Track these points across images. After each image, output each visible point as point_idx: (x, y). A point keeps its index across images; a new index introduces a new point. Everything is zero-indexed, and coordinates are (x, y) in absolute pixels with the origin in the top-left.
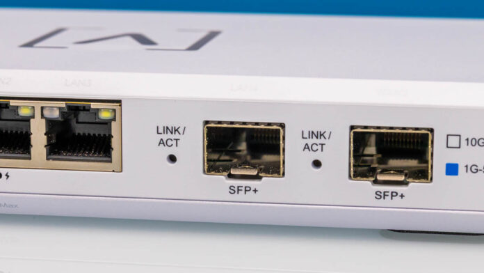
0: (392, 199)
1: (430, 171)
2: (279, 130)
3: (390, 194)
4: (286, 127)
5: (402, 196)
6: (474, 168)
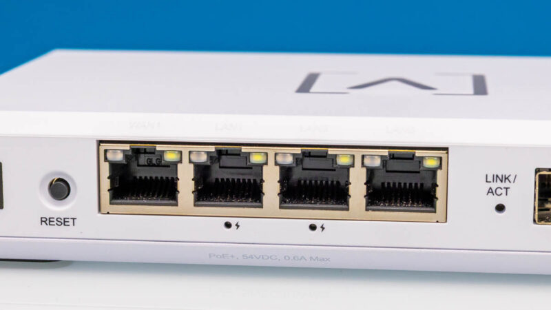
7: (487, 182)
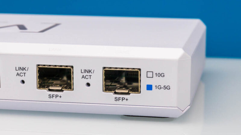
0: (122, 101)
1: (139, 88)
2: (71, 69)
3: (121, 99)
4: (74, 68)
5: (127, 100)
6: (159, 87)
7: (16, 70)
